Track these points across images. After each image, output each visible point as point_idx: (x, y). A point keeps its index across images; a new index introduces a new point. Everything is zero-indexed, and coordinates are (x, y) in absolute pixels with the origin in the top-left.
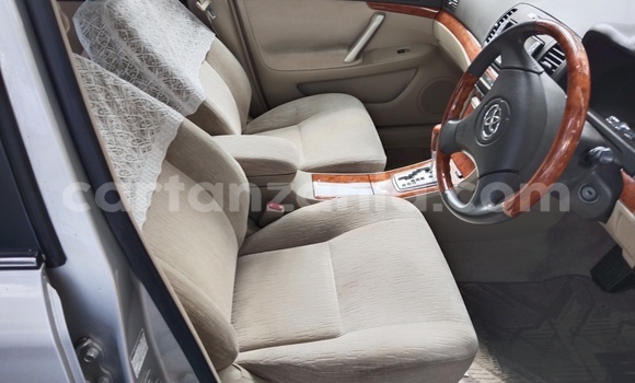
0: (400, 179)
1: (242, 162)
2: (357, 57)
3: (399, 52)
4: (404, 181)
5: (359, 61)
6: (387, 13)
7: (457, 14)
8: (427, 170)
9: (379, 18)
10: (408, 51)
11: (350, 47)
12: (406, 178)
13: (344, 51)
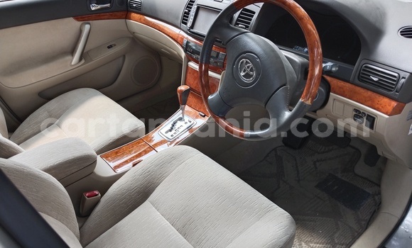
0: (167, 132)
1: (48, 170)
2: (80, 59)
3: (109, 47)
4: (170, 133)
5: (83, 61)
6: (91, 22)
7: (143, 11)
8: (180, 119)
9: (87, 27)
10: (115, 45)
11: (73, 52)
12: (170, 130)
13: (69, 57)
